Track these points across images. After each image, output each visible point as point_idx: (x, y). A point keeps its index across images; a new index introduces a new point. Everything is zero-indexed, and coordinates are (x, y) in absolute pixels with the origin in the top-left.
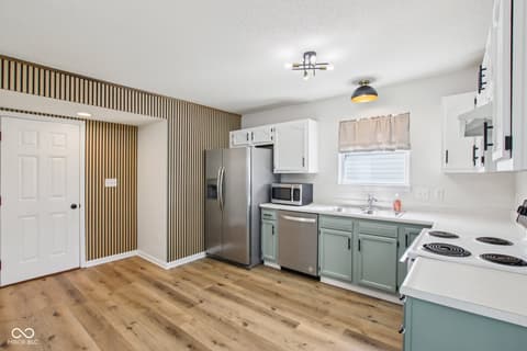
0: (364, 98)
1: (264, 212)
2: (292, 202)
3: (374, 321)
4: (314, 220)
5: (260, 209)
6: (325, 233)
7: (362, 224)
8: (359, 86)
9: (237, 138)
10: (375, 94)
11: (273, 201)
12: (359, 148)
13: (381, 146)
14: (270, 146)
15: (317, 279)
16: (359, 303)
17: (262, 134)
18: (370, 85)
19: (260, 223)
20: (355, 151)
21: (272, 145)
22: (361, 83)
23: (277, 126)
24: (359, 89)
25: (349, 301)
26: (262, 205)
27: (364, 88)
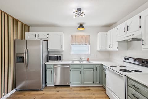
0: (81, 29)
1: (47, 66)
2: (58, 61)
3: (94, 94)
4: (69, 67)
5: (45, 65)
6: (73, 70)
7: (84, 66)
8: (79, 25)
9: (29, 36)
10: (84, 28)
11: (49, 61)
12: (77, 43)
13: (83, 43)
14: (47, 40)
15: (69, 86)
16: (86, 90)
17: (43, 35)
18: (83, 25)
19: (45, 70)
20: (76, 44)
21: (48, 40)
22: (80, 24)
23: (50, 33)
24: (80, 26)
25: (83, 90)
26: (45, 63)
27: (81, 26)
